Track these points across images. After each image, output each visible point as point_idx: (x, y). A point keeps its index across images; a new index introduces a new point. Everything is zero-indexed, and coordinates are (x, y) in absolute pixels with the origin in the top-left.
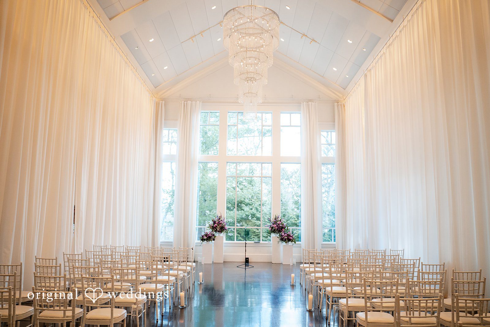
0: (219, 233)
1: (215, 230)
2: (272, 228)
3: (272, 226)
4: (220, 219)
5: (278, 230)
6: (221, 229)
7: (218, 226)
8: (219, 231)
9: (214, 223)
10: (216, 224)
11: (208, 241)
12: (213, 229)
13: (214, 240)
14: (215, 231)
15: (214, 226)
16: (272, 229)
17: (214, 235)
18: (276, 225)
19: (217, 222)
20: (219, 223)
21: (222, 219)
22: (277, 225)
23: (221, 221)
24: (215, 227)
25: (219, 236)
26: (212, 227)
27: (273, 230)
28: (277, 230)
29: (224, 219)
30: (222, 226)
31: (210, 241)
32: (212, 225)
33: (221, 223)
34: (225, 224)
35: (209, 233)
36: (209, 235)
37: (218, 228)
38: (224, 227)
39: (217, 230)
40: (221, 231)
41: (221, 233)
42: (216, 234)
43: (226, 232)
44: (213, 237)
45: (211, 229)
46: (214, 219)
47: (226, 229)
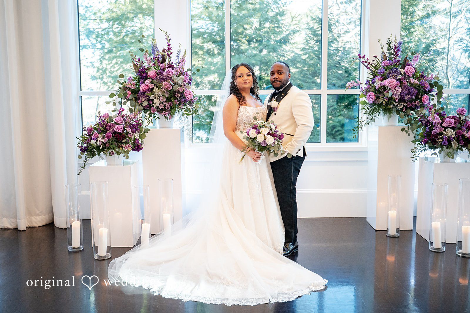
0: (162, 116)
1: (145, 104)
2: (380, 92)
3: (378, 84)
4: (163, 61)
5: (404, 101)
6: (168, 100)
7: (156, 90)
8: (160, 110)
9: (142, 74)
10: (148, 82)
11: (111, 154)
12: (137, 100)
13: (137, 147)
14: (145, 109)
15: (142, 88)
16: (378, 97)
17: (137, 127)
18: (395, 82)
19: (151, 73)
20: (161, 74)
21: (173, 59)
22: (399, 80)
23: (170, 66)
24: (144, 93)
25: (162, 127)
26: (135, 92)
27: (383, 101)
28: (402, 100)
29: (179, 61)
30: (173, 87)
31: (122, 155)
32: (132, 85)
33: (169, 74)
34: (184, 80)
35: (117, 120)
36: (116, 126)
37: (157, 96)
38: (180, 91)
39: (151, 103)
40: (171, 108)
41: (172, 115)
42: (150, 122)
43: (189, 109)
44: (134, 136)
45: (128, 100)
46: (139, 60)
47: (190, 99)
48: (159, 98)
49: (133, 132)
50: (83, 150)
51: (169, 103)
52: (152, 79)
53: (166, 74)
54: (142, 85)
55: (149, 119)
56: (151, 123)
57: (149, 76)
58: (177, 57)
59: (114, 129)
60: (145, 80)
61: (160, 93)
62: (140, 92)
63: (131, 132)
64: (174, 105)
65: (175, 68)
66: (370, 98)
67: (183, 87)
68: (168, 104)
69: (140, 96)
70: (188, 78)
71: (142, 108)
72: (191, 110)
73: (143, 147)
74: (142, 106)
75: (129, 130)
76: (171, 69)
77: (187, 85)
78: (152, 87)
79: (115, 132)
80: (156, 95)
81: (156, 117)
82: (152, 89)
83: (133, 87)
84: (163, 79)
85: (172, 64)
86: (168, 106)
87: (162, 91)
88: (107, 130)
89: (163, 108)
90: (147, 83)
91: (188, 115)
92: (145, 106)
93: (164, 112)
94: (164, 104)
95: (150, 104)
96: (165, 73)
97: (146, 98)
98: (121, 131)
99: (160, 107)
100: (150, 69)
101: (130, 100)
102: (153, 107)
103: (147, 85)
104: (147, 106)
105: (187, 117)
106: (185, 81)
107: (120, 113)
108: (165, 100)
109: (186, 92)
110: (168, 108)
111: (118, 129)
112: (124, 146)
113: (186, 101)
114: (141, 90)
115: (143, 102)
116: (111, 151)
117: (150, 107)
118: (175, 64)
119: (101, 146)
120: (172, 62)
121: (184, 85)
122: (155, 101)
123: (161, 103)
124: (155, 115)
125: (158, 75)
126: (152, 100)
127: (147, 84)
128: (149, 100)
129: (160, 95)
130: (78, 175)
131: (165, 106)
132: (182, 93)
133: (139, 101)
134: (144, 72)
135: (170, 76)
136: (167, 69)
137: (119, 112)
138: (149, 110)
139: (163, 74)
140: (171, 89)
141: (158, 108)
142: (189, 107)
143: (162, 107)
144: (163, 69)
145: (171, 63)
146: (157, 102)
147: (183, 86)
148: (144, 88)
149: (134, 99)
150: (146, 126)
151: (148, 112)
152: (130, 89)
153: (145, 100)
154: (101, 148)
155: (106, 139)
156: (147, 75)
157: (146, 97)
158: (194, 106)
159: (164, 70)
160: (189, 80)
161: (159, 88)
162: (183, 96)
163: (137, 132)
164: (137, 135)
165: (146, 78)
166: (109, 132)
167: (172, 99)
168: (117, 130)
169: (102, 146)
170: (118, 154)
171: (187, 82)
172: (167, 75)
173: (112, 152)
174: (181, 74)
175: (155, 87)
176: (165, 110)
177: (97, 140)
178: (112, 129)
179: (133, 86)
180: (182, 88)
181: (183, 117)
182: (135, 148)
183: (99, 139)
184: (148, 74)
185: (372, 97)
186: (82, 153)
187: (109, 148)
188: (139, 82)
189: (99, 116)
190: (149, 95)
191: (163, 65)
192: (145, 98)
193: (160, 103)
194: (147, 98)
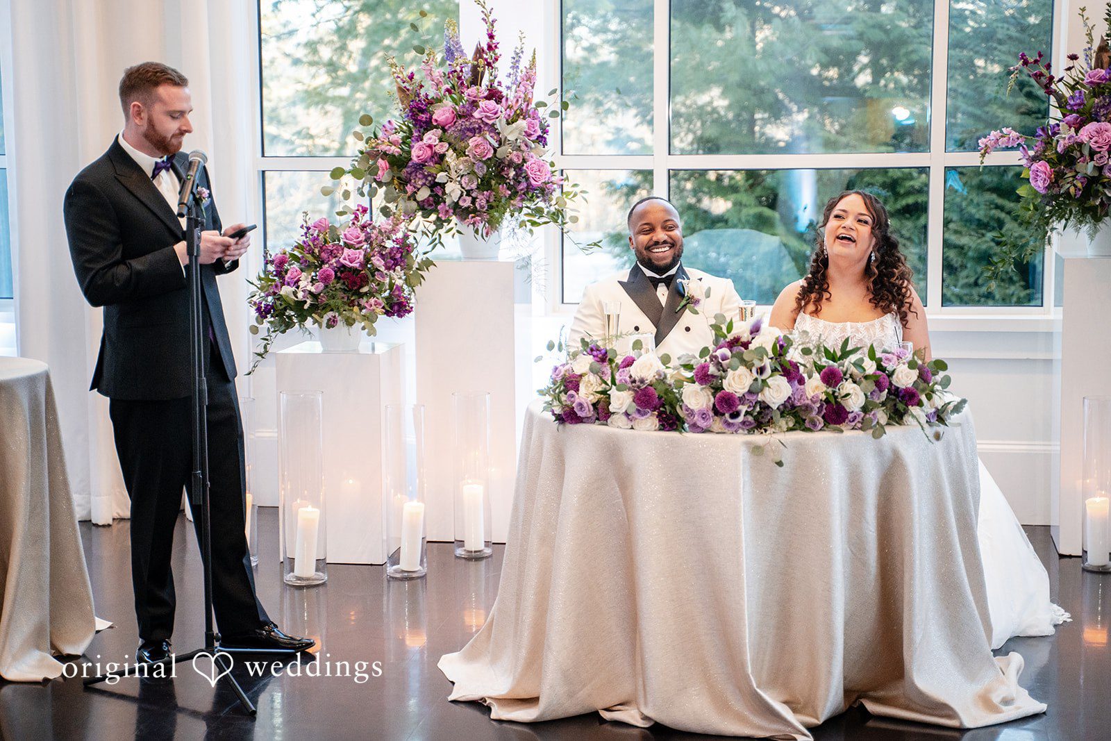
0: (467, 226)
1: (424, 194)
3: (1064, 141)
4: (476, 79)
6: (485, 185)
7: (451, 158)
8: (462, 212)
9: (418, 115)
10: (431, 137)
11: (331, 324)
12: (403, 183)
13: (397, 307)
14: (426, 208)
15: (417, 153)
17: (400, 256)
19: (441, 113)
20: (467, 115)
21: (503, 74)
23: (494, 95)
24: (421, 166)
25: (470, 255)
26: (398, 163)
27: (1071, 185)
29: (519, 79)
30: (495, 151)
31: (358, 325)
32: (392, 143)
33: (486, 117)
34: (526, 132)
35: (348, 236)
36: (346, 250)
37: (454, 175)
38: (515, 160)
39: (440, 194)
40: (491, 207)
41: (493, 224)
42: (437, 241)
43: (539, 211)
44: (391, 279)
45: (380, 184)
46: (411, 77)
47: (540, 183)
48: (459, 179)
49: (388, 268)
50: (263, 312)
51: (485, 192)
52: (444, 130)
53: (480, 117)
54: (417, 145)
55: (433, 235)
56: (439, 245)
57: (436, 121)
58: (513, 67)
59: (341, 260)
60: (427, 130)
61: (461, 167)
62: (410, 164)
63: (382, 269)
64: (498, 199)
65: (504, 100)
66: (1039, 179)
67: (523, 151)
68: (480, 197)
69: (411, 174)
70: (537, 128)
71: (414, 205)
72: (546, 211)
73: (412, 308)
74: (415, 200)
75: (378, 262)
76: (493, 102)
77: (533, 146)
78: (442, 151)
79: (343, 266)
80: (453, 172)
81: (454, 231)
82: (442, 157)
83: (394, 150)
84: (469, 130)
85: (500, 88)
86: (481, 201)
87: (466, 161)
88: (323, 262)
89: (469, 207)
90: (430, 139)
91: (534, 224)
92: (423, 201)
93: (473, 217)
94: (474, 195)
95: (437, 195)
96: (476, 114)
97: (427, 180)
98: (357, 265)
99: (461, 203)
100: (440, 100)
101: (387, 184)
102: (445, 202)
103: (430, 146)
104: (427, 200)
105: (531, 231)
106: (529, 135)
107: (356, 218)
108: (474, 186)
109: (529, 163)
110: (482, 207)
111: (351, 258)
112: (363, 301)
113: (530, 187)
114: (415, 159)
115: (419, 189)
116: (330, 314)
117: (437, 203)
118: (508, 88)
119: (305, 302)
120: (500, 84)
121: (526, 146)
122: (449, 188)
123: (465, 193)
124: (452, 224)
125: (460, 117)
126: (443, 185)
127: (430, 142)
128: (434, 185)
129: (461, 173)
130: (249, 374)
131: (474, 201)
132: (519, 168)
133: (409, 189)
134: (422, 111)
135: (490, 122)
136: (482, 103)
137: (353, 216)
138: (436, 211)
139: (472, 116)
140: (490, 156)
141: (456, 206)
142: (539, 205)
143: (466, 203)
144: (474, 102)
145: (496, 84)
146: (453, 191)
147: (523, 147)
148: (421, 152)
149: (396, 182)
150: (425, 254)
151: (433, 217)
152: (385, 155)
153: (424, 184)
154: (306, 307)
155: (321, 285)
156: (431, 118)
157: (425, 177)
158: (553, 202)
159: (474, 104)
160: (539, 133)
161: (460, 153)
162: (523, 175)
163: (398, 268)
164: (398, 277)
165: (428, 125)
166: (327, 266)
167: (493, 182)
168: (347, 262)
169: (309, 302)
170: (350, 322)
171: (534, 137)
172: (481, 119)
173: (335, 317)
174: (522, 114)
175: (451, 151)
176: (475, 211)
177: (298, 287)
178: (334, 260)
179: (393, 148)
180: (520, 153)
181: (520, 232)
182: (391, 307)
183: (302, 284)
184: (434, 117)
185: (1043, 176)
186: (260, 318)
187: (327, 308)
188: (410, 135)
189: (305, 225)
190: (433, 171)
191: (473, 90)
192: (424, 181)
193: (462, 192)
194: (430, 178)
